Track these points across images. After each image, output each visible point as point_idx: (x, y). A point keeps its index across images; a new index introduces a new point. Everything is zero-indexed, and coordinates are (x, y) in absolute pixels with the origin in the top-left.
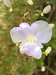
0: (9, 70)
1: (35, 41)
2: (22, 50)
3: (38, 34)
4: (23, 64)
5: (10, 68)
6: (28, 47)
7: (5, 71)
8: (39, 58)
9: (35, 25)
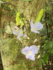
0: (30, 66)
1: (32, 54)
2: (27, 57)
3: (33, 51)
4: (37, 62)
5: (31, 65)
6: (29, 56)
7: (29, 66)
8: (34, 60)
9: (31, 47)
